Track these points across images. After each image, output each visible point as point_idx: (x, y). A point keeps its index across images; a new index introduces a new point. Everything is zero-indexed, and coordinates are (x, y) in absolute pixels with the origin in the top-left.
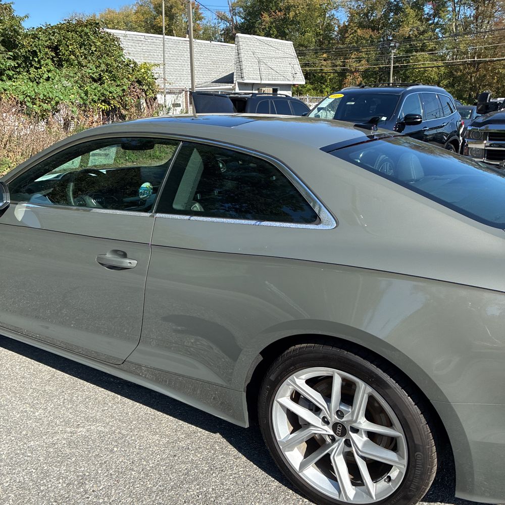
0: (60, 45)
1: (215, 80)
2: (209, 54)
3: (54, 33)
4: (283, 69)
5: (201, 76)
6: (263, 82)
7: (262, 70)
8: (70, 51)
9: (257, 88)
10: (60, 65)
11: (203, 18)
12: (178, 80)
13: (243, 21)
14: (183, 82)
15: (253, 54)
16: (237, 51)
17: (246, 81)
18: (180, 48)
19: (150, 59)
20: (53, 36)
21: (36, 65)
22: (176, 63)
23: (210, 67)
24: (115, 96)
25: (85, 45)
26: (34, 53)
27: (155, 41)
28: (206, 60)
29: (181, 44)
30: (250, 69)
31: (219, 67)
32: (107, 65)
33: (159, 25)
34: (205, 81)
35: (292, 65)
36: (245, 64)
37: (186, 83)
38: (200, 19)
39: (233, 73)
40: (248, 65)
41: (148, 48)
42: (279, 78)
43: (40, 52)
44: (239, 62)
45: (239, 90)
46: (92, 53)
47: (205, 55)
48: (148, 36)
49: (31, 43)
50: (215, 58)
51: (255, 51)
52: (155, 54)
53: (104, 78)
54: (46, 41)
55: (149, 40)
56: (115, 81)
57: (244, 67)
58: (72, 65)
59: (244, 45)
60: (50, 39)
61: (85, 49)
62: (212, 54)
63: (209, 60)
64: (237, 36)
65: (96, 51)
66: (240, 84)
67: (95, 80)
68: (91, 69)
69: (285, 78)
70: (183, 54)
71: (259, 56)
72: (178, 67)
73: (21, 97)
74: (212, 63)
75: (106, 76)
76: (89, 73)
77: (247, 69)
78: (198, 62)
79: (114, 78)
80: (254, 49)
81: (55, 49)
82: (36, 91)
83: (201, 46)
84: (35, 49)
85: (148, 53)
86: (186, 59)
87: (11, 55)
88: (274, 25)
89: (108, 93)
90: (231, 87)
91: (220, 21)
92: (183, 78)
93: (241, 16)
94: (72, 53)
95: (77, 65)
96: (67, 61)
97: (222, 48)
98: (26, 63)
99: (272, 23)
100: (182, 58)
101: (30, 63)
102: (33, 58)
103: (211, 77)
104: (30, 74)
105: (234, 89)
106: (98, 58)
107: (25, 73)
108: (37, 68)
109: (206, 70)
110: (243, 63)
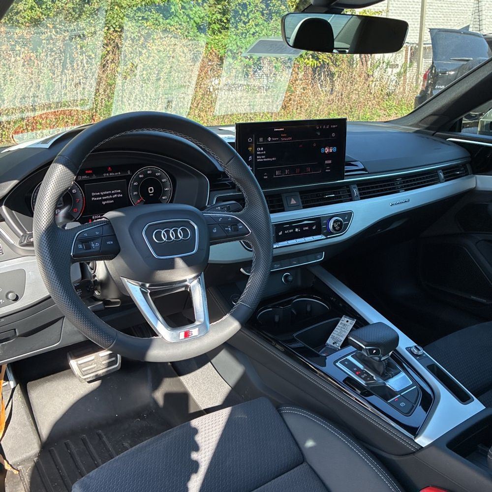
10: (269, 18)
21: (244, 20)
23: (439, 21)
26: (244, 7)
28: (436, 13)
30: (491, 21)
36: (486, 14)
39: (468, 26)
40: (490, 14)
43: (250, 5)
44: (478, 11)
47: (434, 7)
50: (447, 11)
57: (484, 17)
62: (444, 5)
63: (439, 13)
70: (408, 6)
73: (222, 52)
74: (443, 16)
77: (488, 20)
82: (239, 44)
98: (235, 18)
100: (406, 12)
102: (242, 11)
104: (238, 29)
107: (233, 30)
108: (245, 23)
109: (434, 24)
110: (484, 12)
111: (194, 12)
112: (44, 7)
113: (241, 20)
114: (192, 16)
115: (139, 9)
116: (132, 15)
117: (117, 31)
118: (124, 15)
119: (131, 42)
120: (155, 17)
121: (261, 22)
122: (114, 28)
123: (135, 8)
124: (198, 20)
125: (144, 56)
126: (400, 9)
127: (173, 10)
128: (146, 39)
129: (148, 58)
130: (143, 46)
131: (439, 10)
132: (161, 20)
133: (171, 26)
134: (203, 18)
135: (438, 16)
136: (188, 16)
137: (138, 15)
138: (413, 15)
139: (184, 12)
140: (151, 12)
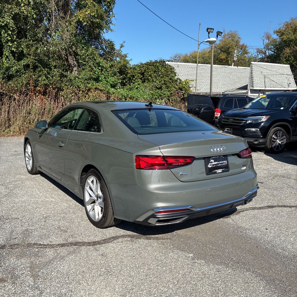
0: (145, 72)
1: (238, 88)
2: (236, 73)
3: (143, 66)
4: (281, 81)
5: (230, 86)
6: (266, 89)
7: (267, 82)
8: (149, 75)
9: (263, 92)
10: (144, 82)
11: (248, 52)
12: (216, 88)
13: (273, 53)
14: (219, 89)
15: (261, 73)
16: (251, 72)
17: (255, 88)
18: (218, 71)
19: (200, 77)
20: (143, 68)
21: (133, 82)
22: (215, 79)
23: (236, 81)
24: (166, 96)
25: (156, 72)
26: (133, 76)
27: (204, 67)
28: (234, 77)
29: (219, 69)
30: (258, 82)
31: (242, 81)
32: (165, 81)
33: (221, 58)
34: (232, 88)
35: (288, 79)
36: (255, 79)
37: (221, 89)
38: (246, 53)
39: (248, 85)
40: (257, 79)
41: (200, 71)
42: (278, 86)
43: (136, 76)
44: (251, 77)
45: (251, 93)
46: (159, 75)
47: (233, 74)
48: (200, 65)
49: (132, 72)
50: (239, 76)
51: (263, 71)
52: (204, 74)
53: (163, 87)
54: (139, 71)
55: (201, 68)
56: (168, 89)
57: (254, 80)
58: (149, 81)
59: (255, 68)
60: (141, 70)
61: (156, 74)
62: (238, 74)
63: (236, 77)
64: (252, 64)
65: (161, 74)
66: (251, 90)
67: (158, 89)
68: (157, 83)
69: (282, 86)
70: (220, 74)
71: (265, 74)
72: (216, 81)
73: (120, 96)
74: (237, 79)
75: (164, 86)
76: (155, 85)
77: (256, 82)
78: (229, 78)
79: (167, 87)
80: (262, 70)
81: (142, 74)
82: (127, 93)
83: (231, 69)
84: (134, 74)
85: (200, 74)
86: (221, 76)
87: (122, 78)
88: (292, 54)
89: (163, 95)
90: (246, 92)
91: (259, 54)
92: (219, 87)
93: (272, 51)
94: (150, 76)
95: (151, 81)
96: (148, 79)
97: (244, 70)
98: (129, 81)
99: (291, 53)
100: (219, 76)
101: (131, 81)
102: (133, 78)
103: (236, 86)
104: (130, 86)
105: (247, 93)
106: (162, 77)
107: (128, 86)
108: (134, 83)
109: (233, 82)
110: (254, 78)
111: (110, 79)
112: (49, 79)
113: (132, 82)
114: (109, 81)
115: (86, 79)
116: (83, 82)
117: (76, 88)
118: (80, 82)
119: (82, 92)
120: (92, 82)
121: (140, 83)
122: (75, 87)
123: (84, 79)
124: (111, 83)
125: (87, 97)
126: (216, 75)
127: (100, 79)
128: (88, 91)
129: (89, 98)
130: (87, 94)
131: (236, 76)
132: (95, 84)
133: (99, 86)
134: (113, 82)
135: (235, 78)
136: (107, 81)
137: (85, 81)
138: (223, 78)
139: (105, 80)
140: (91, 80)
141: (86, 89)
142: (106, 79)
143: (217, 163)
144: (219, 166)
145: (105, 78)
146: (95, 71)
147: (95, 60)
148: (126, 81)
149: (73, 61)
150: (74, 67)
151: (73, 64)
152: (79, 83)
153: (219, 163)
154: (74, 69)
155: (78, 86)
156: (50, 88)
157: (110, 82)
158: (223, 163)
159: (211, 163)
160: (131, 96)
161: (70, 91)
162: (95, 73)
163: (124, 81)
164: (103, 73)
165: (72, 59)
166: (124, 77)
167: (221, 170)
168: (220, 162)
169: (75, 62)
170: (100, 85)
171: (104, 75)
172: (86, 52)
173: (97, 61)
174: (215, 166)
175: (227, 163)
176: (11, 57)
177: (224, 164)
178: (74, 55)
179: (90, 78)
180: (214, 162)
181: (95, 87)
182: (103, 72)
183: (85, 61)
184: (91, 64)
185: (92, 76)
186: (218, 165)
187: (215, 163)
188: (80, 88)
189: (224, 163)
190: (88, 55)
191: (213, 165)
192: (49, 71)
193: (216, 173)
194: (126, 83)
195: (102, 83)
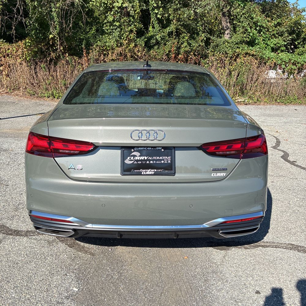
141: (235, 55)
142: (265, 41)
143: (146, 158)
144: (150, 164)
145: (263, 40)
146: (250, 33)
147: (252, 18)
148: (298, 43)
149: (226, 23)
150: (226, 30)
151: (226, 27)
152: (227, 48)
153: (150, 158)
154: (226, 32)
155: (225, 52)
156: (191, 56)
157: (271, 45)
158: (161, 160)
159: (132, 158)
160: (295, 61)
161: (216, 58)
162: (249, 35)
163: (296, 43)
164: (261, 35)
165: (225, 21)
166: (294, 37)
167: (152, 170)
168: (155, 158)
169: (228, 24)
170: (253, 50)
171: (263, 37)
172: (241, 10)
173: (255, 20)
174: (140, 162)
175: (171, 161)
176: (157, 24)
177: (163, 162)
178: (228, 16)
179: (242, 42)
180: (140, 156)
181: (245, 51)
182: (262, 33)
183: (240, 22)
184: (245, 24)
185: (245, 39)
186: (148, 162)
187: (142, 158)
188: (227, 54)
189: (163, 160)
190: (243, 14)
191: (137, 161)
192: (197, 36)
193: (140, 174)
194: (298, 44)
195: (259, 46)
